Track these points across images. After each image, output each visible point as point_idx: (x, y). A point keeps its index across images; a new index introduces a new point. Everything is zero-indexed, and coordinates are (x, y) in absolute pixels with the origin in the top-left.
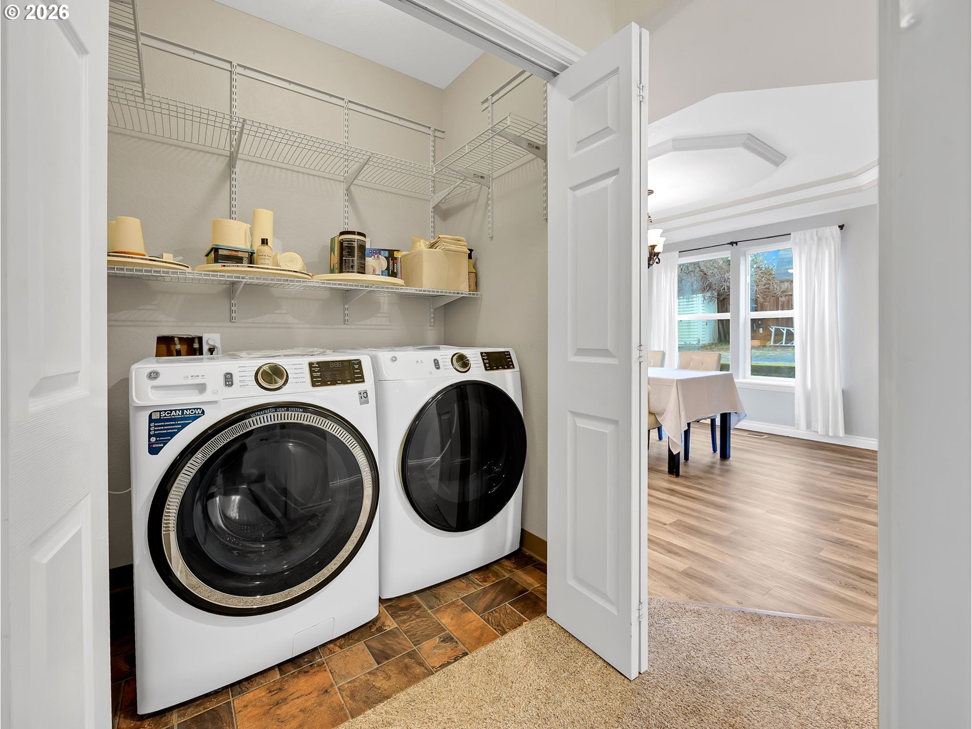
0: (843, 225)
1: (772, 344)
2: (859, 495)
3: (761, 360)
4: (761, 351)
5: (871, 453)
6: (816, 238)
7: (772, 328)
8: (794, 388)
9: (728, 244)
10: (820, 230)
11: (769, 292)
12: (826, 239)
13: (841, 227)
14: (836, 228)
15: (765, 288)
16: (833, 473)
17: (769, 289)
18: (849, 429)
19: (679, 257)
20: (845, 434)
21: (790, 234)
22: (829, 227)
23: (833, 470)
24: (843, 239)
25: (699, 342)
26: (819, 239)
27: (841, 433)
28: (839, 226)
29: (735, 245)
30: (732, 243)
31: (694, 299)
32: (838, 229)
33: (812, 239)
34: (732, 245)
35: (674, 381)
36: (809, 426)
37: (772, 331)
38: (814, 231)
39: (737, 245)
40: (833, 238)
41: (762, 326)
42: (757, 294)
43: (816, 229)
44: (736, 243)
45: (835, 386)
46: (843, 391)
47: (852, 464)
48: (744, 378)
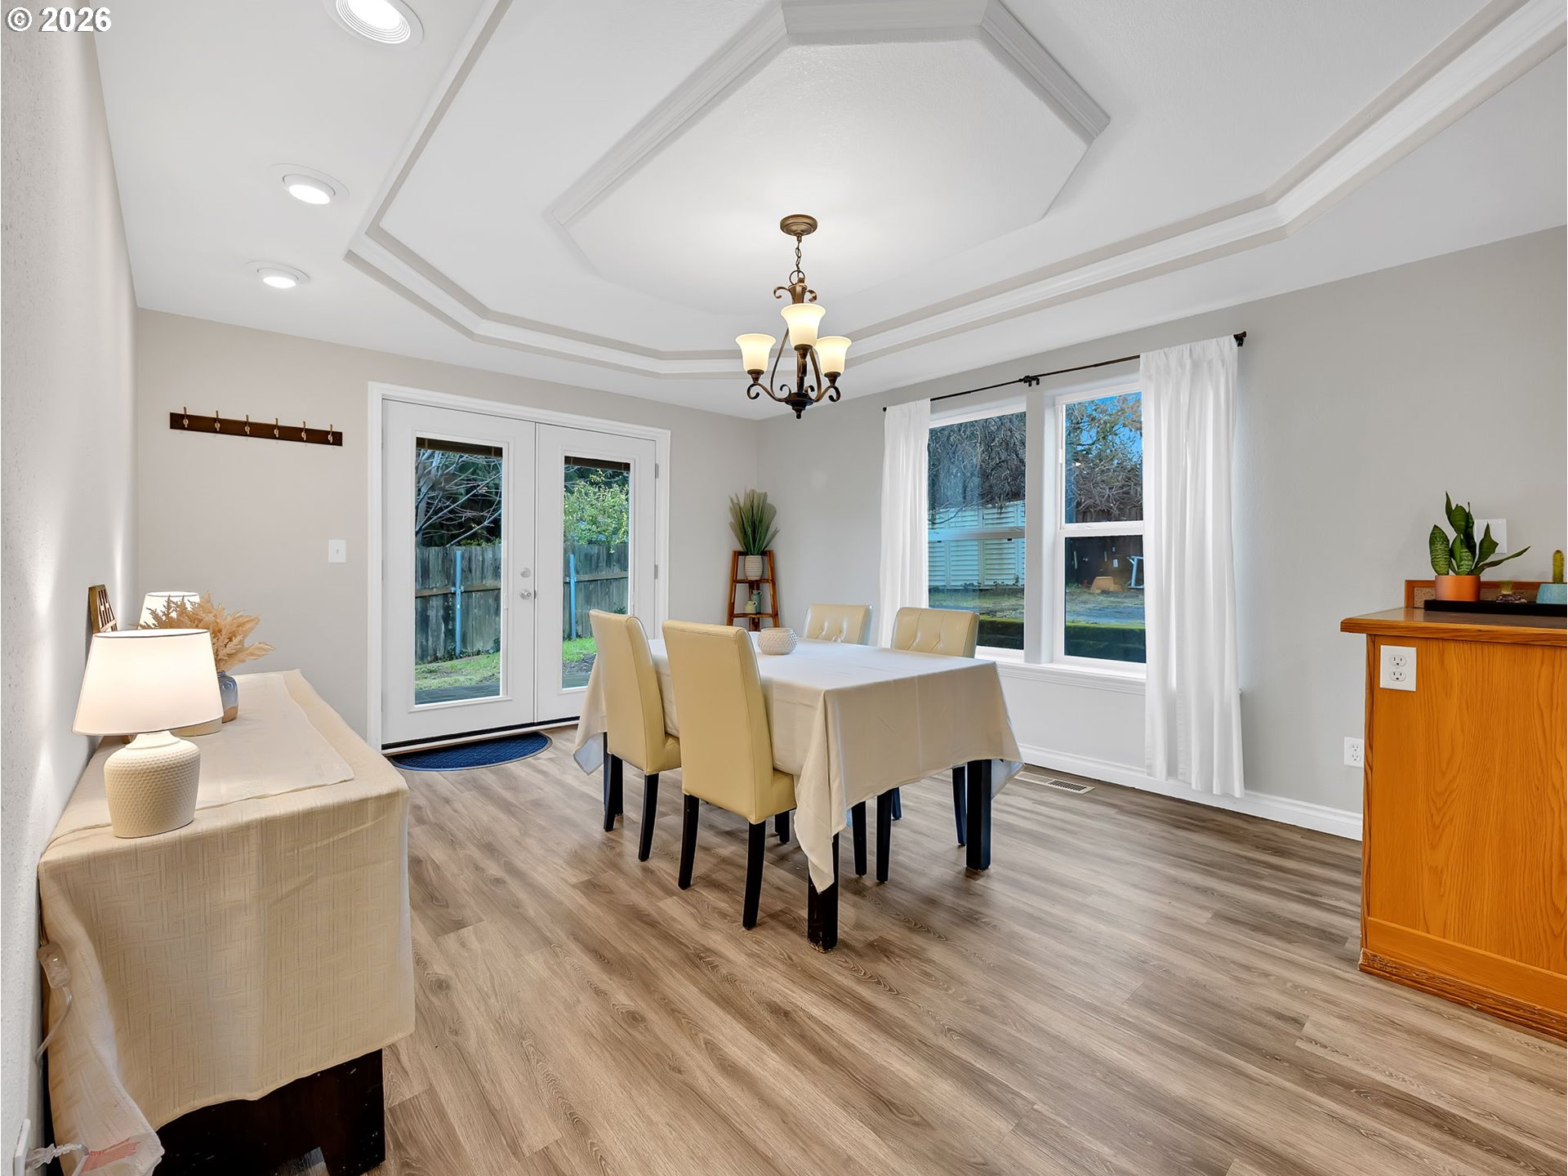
0: (1244, 334)
1: (1133, 585)
2: (1281, 1017)
3: (1106, 616)
4: (1112, 599)
5: (1297, 838)
6: (1188, 363)
7: (1133, 560)
8: (1143, 685)
9: (1020, 380)
10: (1198, 347)
11: (1129, 499)
12: (1210, 363)
13: (1240, 339)
14: (1230, 339)
15: (1123, 493)
16: (1218, 915)
17: (1128, 493)
18: (1252, 779)
19: (933, 411)
20: (1245, 788)
21: (1138, 357)
22: (1215, 340)
23: (1217, 906)
24: (1244, 366)
25: (1017, 582)
26: (1196, 365)
27: (1238, 788)
28: (1236, 337)
29: (1034, 382)
30: (1028, 380)
31: (1010, 509)
32: (1234, 343)
33: (1181, 365)
34: (1030, 385)
35: (820, 695)
36: (1172, 770)
37: (1133, 565)
38: (1186, 348)
39: (1038, 384)
40: (1223, 362)
41: (1117, 555)
42: (1109, 502)
43: (1188, 345)
44: (1036, 378)
45: (1226, 687)
46: (1241, 695)
47: (1261, 877)
48: (1052, 661)
